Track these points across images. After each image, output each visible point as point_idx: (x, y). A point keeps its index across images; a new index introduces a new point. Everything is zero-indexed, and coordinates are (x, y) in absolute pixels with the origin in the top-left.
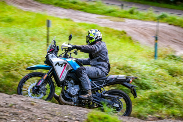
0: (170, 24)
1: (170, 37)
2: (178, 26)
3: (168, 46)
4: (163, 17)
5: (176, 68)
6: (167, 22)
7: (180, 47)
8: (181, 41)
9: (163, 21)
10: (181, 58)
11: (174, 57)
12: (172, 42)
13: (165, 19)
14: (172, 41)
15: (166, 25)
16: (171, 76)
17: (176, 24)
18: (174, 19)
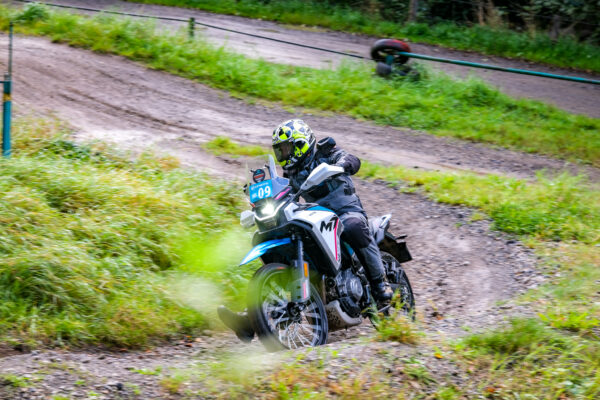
0: (56, 42)
1: (54, 82)
2: (85, 47)
3: (50, 113)
4: (34, 16)
5: (73, 183)
6: (46, 33)
7: (89, 115)
8: (92, 95)
9: (34, 31)
10: (88, 151)
11: (68, 147)
12: (63, 100)
13: (40, 23)
14: (64, 96)
15: (43, 44)
16: (55, 210)
17: (74, 42)
18: (69, 24)
